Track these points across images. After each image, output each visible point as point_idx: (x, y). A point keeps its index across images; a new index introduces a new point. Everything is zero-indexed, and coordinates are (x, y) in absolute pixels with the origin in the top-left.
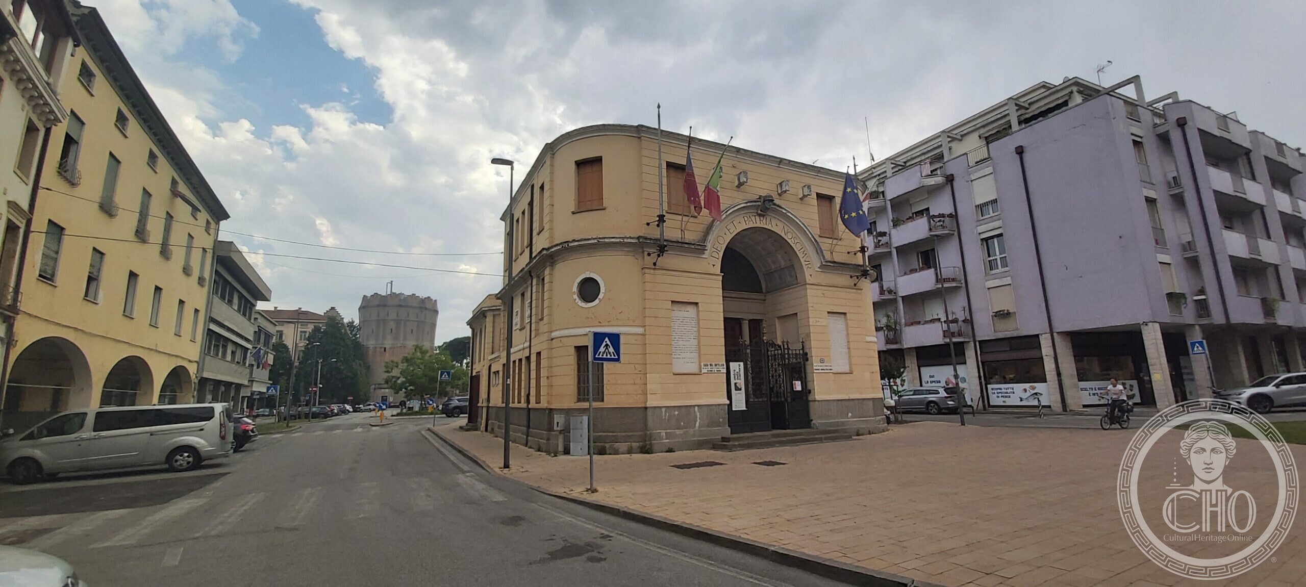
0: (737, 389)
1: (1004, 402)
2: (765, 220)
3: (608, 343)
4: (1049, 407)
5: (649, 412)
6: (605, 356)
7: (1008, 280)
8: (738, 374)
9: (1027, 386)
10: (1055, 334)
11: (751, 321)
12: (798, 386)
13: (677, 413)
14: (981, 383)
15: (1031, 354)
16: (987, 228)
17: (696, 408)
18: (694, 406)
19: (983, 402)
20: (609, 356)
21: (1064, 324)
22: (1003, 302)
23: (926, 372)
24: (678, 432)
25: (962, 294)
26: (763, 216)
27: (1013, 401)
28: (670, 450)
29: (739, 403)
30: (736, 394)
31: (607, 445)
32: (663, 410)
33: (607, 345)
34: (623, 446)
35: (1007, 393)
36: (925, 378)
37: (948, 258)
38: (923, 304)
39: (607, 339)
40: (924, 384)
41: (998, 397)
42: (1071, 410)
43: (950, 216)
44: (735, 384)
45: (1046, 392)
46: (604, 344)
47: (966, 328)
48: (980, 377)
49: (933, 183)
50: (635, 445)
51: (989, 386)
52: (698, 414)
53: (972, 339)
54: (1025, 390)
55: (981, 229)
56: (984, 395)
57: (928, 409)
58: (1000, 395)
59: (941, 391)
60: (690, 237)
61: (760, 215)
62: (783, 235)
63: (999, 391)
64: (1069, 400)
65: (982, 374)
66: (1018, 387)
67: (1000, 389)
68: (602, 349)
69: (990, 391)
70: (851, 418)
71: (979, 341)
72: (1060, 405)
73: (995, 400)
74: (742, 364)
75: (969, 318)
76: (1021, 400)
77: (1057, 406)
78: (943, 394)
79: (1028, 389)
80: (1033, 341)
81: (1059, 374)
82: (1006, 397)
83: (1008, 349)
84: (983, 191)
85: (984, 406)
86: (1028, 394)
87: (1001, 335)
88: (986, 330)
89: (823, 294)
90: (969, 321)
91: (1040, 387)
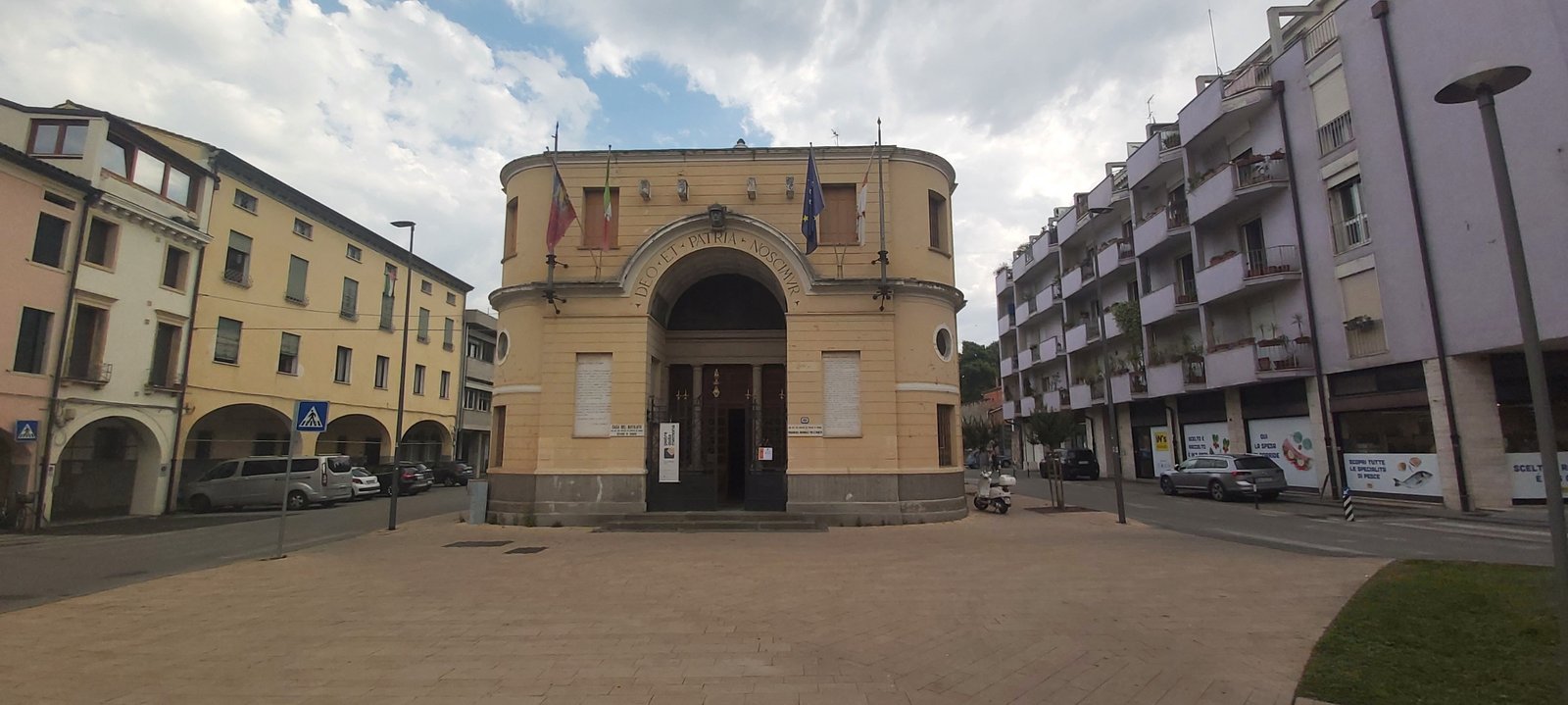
0: (667, 455)
1: (1370, 485)
2: (723, 239)
3: (315, 412)
4: (1439, 499)
5: (539, 480)
6: (309, 426)
7: (1368, 262)
8: (671, 438)
9: (1406, 458)
10: (1450, 361)
11: (765, 367)
12: (767, 454)
13: (572, 482)
14: (1329, 452)
15: (1408, 398)
16: (1336, 167)
17: (599, 478)
18: (596, 475)
19: (1334, 483)
20: (313, 425)
21: (1460, 341)
22: (1364, 302)
23: (1257, 428)
24: (572, 504)
25: (1302, 293)
26: (721, 232)
27: (1384, 485)
28: (558, 525)
29: (669, 471)
30: (665, 463)
31: (498, 514)
32: (556, 478)
33: (313, 414)
34: (509, 516)
35: (1373, 469)
36: (1255, 440)
37: (1278, 234)
38: (1249, 314)
39: (313, 408)
40: (1253, 448)
41: (1360, 476)
42: (1478, 509)
43: (1276, 156)
44: (666, 450)
45: (1434, 473)
46: (310, 413)
47: (1303, 352)
48: (1328, 440)
49: (1244, 104)
50: (521, 515)
51: (1348, 457)
52: (601, 486)
53: (1315, 373)
54: (1403, 466)
55: (1327, 172)
56: (1337, 474)
57: (1210, 490)
58: (1363, 472)
59: (1231, 462)
60: (606, 274)
61: (715, 232)
62: (752, 252)
63: (1361, 465)
64: (1475, 488)
65: (1332, 435)
66: (1393, 460)
67: (1364, 462)
68: (307, 419)
69: (1348, 466)
70: (851, 500)
71: (1330, 376)
72: (1457, 497)
73: (1356, 482)
74: (677, 425)
75: (1309, 335)
76: (1397, 485)
77: (1453, 501)
78: (1231, 468)
79: (1408, 464)
80: (1410, 374)
81: (1455, 438)
82: (1372, 477)
83: (1374, 389)
84: (1329, 103)
85: (1335, 491)
86: (1408, 473)
87: (1361, 363)
88: (1338, 356)
89: (816, 326)
90: (1312, 341)
91: (1427, 461)
